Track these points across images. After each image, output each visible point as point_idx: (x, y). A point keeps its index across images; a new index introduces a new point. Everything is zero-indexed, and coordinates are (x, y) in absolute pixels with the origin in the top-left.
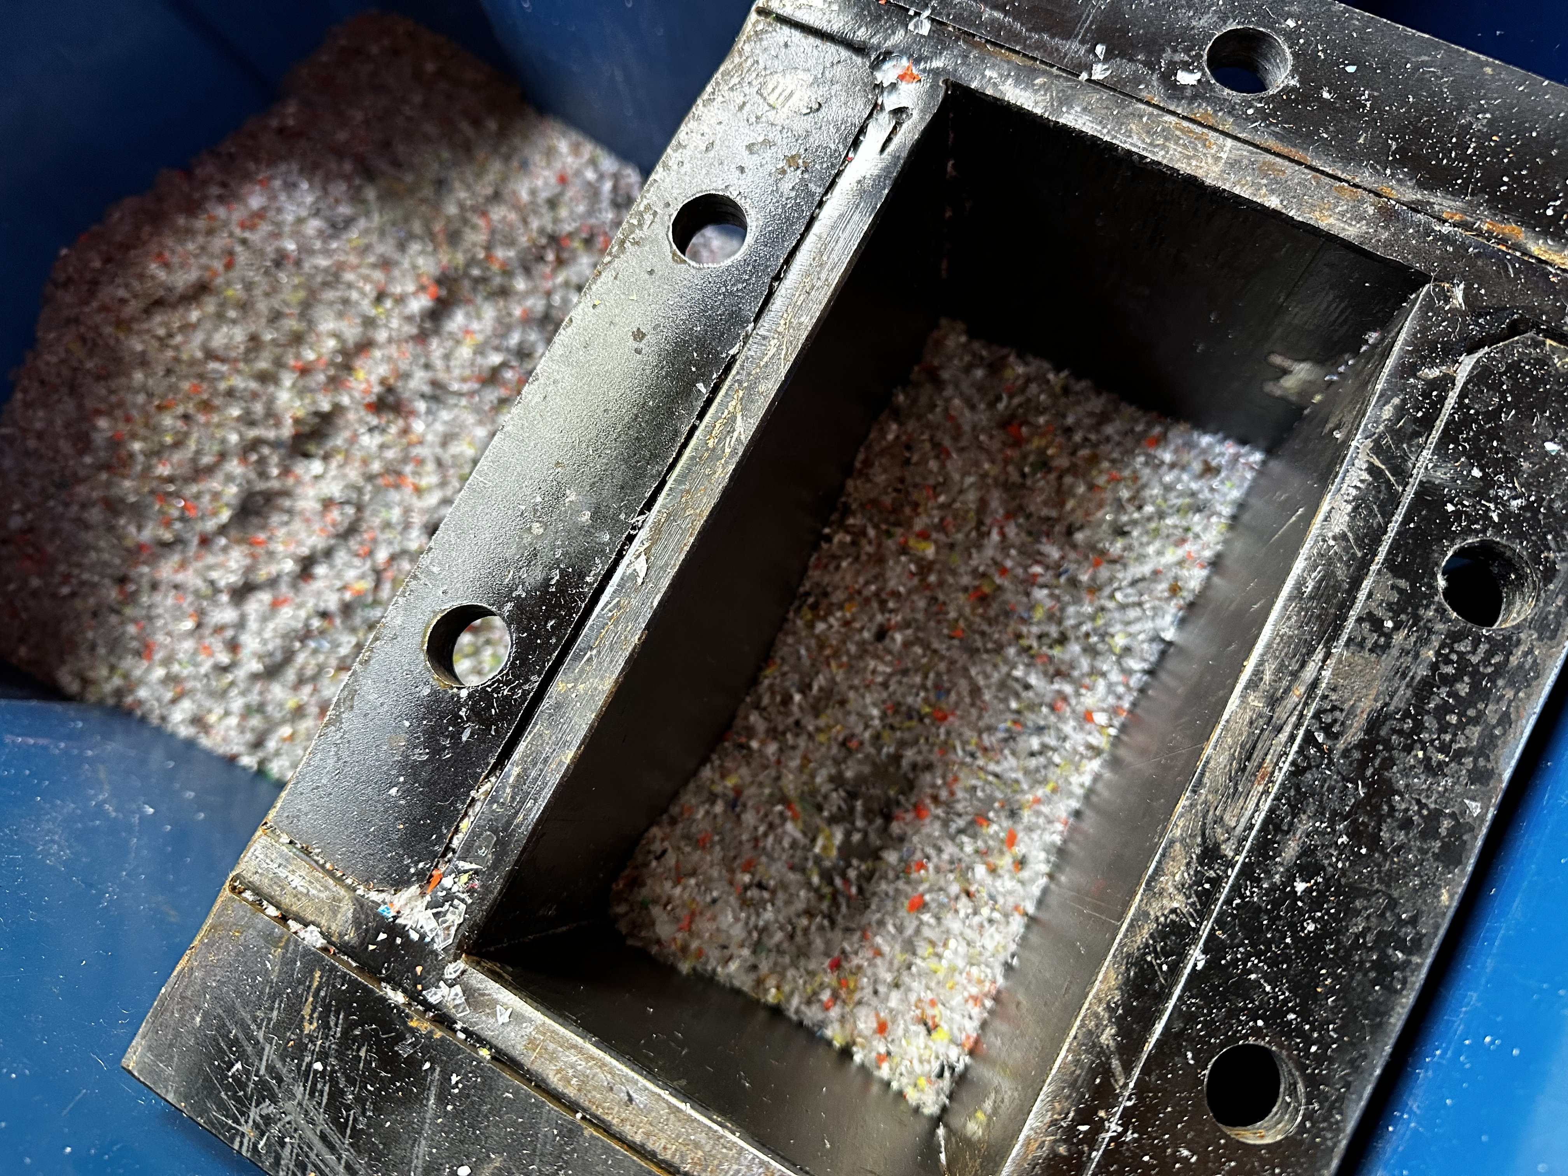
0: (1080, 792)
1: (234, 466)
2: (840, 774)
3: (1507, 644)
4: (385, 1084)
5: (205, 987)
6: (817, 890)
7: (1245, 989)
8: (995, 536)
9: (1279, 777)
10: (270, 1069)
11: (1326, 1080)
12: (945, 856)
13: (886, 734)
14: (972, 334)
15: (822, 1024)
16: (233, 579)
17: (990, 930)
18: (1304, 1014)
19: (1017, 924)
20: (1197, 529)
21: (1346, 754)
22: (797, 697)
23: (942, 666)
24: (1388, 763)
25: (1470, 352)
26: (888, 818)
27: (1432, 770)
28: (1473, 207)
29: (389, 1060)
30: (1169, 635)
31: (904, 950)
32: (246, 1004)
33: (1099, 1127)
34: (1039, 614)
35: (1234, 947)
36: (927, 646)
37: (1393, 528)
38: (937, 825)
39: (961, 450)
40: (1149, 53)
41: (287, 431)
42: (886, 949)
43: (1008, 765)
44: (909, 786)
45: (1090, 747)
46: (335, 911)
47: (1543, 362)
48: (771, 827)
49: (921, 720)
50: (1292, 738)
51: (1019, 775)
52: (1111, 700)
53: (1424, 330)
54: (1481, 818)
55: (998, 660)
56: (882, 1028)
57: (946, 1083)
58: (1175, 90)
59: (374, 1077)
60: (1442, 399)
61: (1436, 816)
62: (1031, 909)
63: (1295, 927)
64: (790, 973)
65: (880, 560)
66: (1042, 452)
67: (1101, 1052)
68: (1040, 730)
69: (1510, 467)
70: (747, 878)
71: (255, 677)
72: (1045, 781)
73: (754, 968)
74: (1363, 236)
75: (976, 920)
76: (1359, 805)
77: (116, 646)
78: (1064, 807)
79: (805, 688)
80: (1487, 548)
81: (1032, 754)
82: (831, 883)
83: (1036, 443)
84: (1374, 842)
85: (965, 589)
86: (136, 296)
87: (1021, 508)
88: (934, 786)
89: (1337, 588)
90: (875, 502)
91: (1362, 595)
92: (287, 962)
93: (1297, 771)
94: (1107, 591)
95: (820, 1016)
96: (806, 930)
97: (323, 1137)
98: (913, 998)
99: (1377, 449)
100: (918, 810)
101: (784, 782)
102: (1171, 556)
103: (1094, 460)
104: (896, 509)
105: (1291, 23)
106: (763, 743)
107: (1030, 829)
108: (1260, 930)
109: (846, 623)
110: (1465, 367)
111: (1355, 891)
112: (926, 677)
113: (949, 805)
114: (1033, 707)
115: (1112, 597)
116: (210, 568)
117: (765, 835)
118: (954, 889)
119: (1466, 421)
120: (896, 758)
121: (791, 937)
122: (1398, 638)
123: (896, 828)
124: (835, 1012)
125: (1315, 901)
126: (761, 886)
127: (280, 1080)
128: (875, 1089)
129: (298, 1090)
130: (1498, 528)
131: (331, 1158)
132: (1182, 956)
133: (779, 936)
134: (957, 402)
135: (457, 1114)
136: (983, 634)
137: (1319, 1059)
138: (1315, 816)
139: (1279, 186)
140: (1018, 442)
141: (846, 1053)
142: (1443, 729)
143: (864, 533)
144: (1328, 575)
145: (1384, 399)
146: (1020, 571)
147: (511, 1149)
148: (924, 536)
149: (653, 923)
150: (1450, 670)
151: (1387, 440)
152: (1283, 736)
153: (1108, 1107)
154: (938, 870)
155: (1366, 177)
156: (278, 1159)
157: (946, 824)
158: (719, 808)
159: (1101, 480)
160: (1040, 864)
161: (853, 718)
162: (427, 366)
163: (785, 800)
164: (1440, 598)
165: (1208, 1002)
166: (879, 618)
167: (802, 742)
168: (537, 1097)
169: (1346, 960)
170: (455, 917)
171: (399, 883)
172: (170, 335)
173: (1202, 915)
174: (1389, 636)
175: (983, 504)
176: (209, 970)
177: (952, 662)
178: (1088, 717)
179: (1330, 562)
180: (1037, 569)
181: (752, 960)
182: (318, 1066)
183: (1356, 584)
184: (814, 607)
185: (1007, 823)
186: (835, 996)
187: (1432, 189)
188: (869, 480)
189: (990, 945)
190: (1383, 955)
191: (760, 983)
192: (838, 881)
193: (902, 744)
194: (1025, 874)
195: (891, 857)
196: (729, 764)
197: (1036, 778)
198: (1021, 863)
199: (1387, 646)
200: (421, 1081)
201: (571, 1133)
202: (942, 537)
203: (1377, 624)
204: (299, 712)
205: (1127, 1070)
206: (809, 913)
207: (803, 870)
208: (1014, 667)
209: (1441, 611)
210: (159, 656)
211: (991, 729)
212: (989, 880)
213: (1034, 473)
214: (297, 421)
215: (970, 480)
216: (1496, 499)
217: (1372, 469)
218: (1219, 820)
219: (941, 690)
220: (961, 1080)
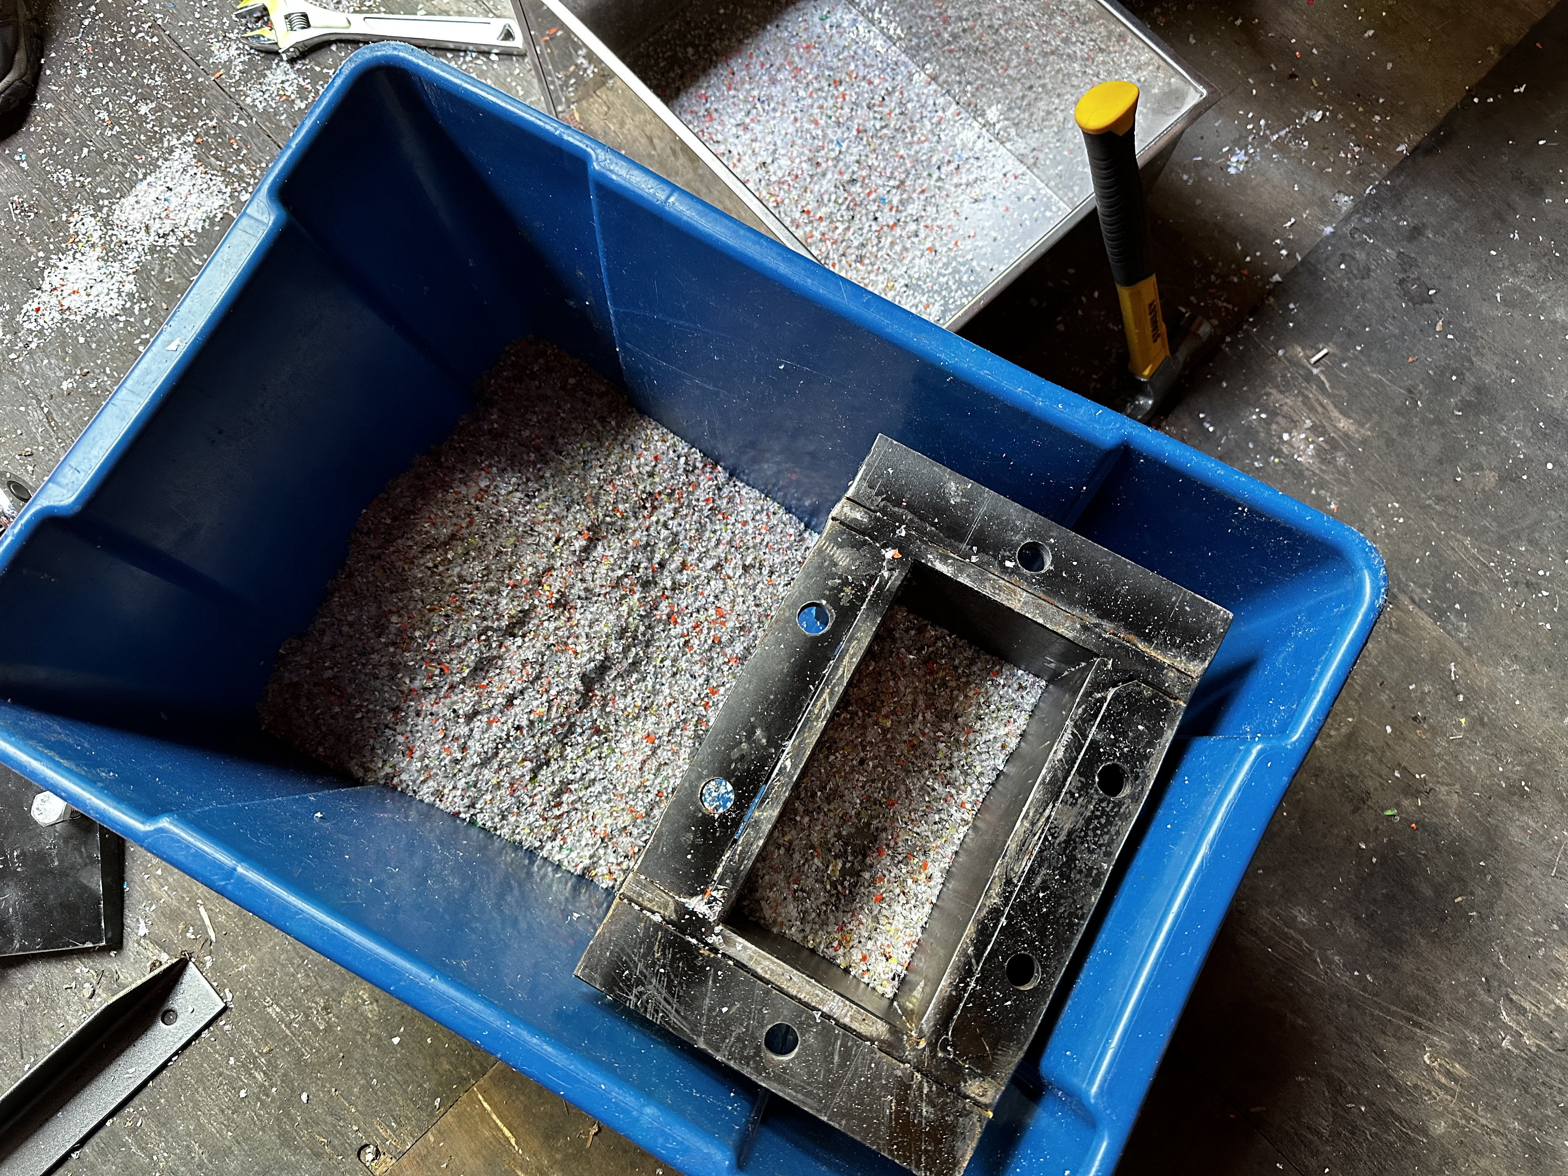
0: (958, 842)
1: (474, 645)
2: (840, 832)
3: (1119, 804)
4: (690, 976)
5: (610, 941)
6: (829, 892)
7: (1021, 933)
8: (920, 717)
9: (1035, 853)
10: (641, 972)
11: (1049, 966)
12: (892, 875)
13: (863, 812)
14: (909, 612)
15: (834, 958)
16: (468, 709)
17: (914, 911)
18: (1042, 943)
19: (928, 908)
20: (1015, 717)
21: (1059, 844)
22: (819, 793)
23: (892, 778)
24: (1075, 848)
25: (1114, 687)
26: (865, 856)
27: (1091, 852)
28: (1118, 627)
29: (692, 967)
30: (1001, 768)
31: (873, 921)
32: (629, 946)
33: (967, 985)
34: (940, 755)
35: (1017, 917)
36: (884, 768)
37: (1080, 757)
38: (889, 858)
39: (904, 676)
40: (994, 551)
41: (505, 623)
42: (864, 921)
43: (923, 828)
44: (875, 839)
45: (963, 820)
46: (666, 908)
47: (1140, 693)
48: (807, 860)
49: (881, 805)
50: (1040, 838)
51: (929, 834)
52: (974, 798)
53: (1096, 678)
54: (1107, 870)
55: (920, 776)
56: (864, 958)
57: (896, 983)
58: (1005, 569)
59: (685, 975)
60: (1101, 707)
61: (1091, 868)
62: (934, 901)
63: (1039, 910)
64: (820, 932)
65: (865, 727)
66: (943, 678)
67: (968, 956)
68: (939, 811)
69: (1124, 735)
70: (796, 886)
71: (474, 765)
72: (941, 837)
73: (803, 930)
74: (1075, 637)
75: (907, 906)
76: (1064, 864)
77: (389, 748)
78: (950, 850)
79: (823, 788)
80: (1114, 766)
81: (935, 823)
82: (836, 888)
83: (941, 674)
84: (1069, 879)
85: (905, 742)
86: (416, 544)
87: (933, 704)
88: (887, 839)
89: (1058, 780)
90: (862, 699)
91: (1068, 783)
92: (646, 929)
93: (1041, 851)
94: (973, 746)
95: (834, 954)
96: (825, 911)
97: (665, 999)
98: (879, 943)
99: (1075, 726)
100: (880, 852)
101: (812, 837)
102: (1002, 731)
103: (968, 683)
104: (873, 704)
105: (1052, 541)
106: (802, 817)
107: (933, 861)
108: (1027, 911)
109: (844, 756)
110: (1112, 692)
111: (1061, 897)
112: (884, 783)
113: (895, 849)
114: (936, 800)
115: (975, 748)
116: (454, 703)
117: (804, 864)
118: (897, 891)
119: (1110, 715)
120: (868, 824)
121: (819, 915)
122: (1080, 800)
123: (868, 861)
124: (841, 951)
125: (1046, 900)
126: (802, 890)
127: (645, 977)
128: (863, 986)
129: (654, 981)
130: (1119, 759)
131: (669, 1007)
132: (998, 921)
133: (813, 915)
134: (903, 650)
135: (721, 987)
136: (913, 763)
137: (1046, 958)
138: (1047, 868)
139: (1043, 614)
140: (932, 672)
141: (847, 971)
142: (1095, 836)
143: (857, 714)
144: (1055, 775)
145: (1079, 706)
146: (932, 734)
147: (744, 1000)
148: (886, 717)
149: (762, 909)
150: (1098, 813)
151: (1079, 722)
152: (1036, 837)
153: (971, 977)
154: (889, 882)
155: (1077, 612)
156: (646, 1008)
157: (893, 858)
158: (782, 851)
159: (971, 694)
160: (938, 879)
161: (847, 804)
162: (583, 580)
163: (812, 847)
164: (1096, 785)
165: (1008, 937)
166: (862, 754)
167: (821, 816)
168: (753, 979)
169: (1057, 922)
170: (718, 908)
171: (692, 895)
172: (436, 566)
173: (1006, 905)
174: (1077, 800)
175: (915, 702)
176: (612, 933)
177: (897, 776)
178: (962, 805)
179: (1056, 770)
180: (940, 734)
181: (801, 927)
182: (662, 970)
183: (1065, 779)
184: (829, 748)
185: (922, 858)
186: (840, 944)
187: (1102, 619)
188: (859, 689)
189: (915, 919)
190: (1070, 920)
191: (805, 937)
192: (839, 887)
193: (872, 817)
194: (932, 883)
195: (867, 875)
196: (786, 829)
197: (937, 835)
198: (930, 878)
199: (1076, 803)
200: (706, 974)
201: (767, 992)
202: (895, 718)
203: (1072, 795)
204: (498, 786)
205: (978, 964)
206: (825, 904)
207: (822, 882)
208: (928, 780)
209: (1096, 790)
210: (418, 754)
211: (915, 810)
212: (914, 886)
213: (939, 688)
214: (511, 617)
215: (908, 690)
216: (1119, 747)
217: (1073, 734)
218: (1012, 869)
219: (891, 791)
220: (903, 981)
